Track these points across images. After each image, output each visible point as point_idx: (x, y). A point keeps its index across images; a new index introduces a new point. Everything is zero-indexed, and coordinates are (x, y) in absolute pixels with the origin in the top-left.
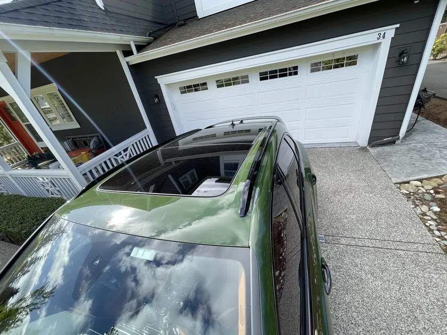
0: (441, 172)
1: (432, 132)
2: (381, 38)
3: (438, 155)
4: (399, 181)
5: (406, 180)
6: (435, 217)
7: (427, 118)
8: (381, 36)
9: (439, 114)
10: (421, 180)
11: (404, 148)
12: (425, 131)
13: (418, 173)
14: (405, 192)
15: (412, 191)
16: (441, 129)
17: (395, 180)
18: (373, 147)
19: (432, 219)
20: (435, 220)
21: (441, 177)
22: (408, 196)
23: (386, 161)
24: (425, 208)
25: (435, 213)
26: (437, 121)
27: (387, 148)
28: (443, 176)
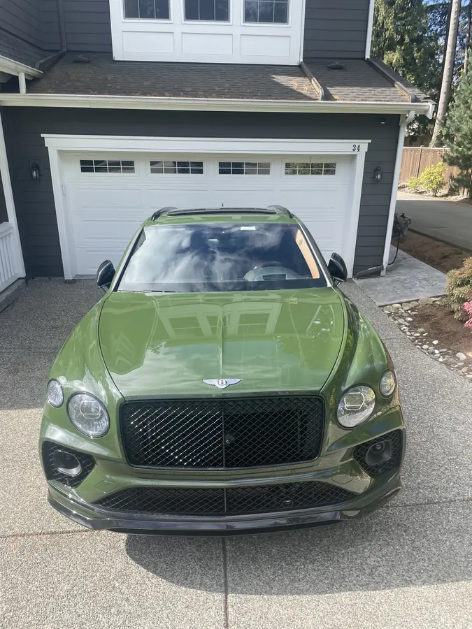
0: (418, 296)
1: (417, 268)
2: (356, 150)
3: (418, 285)
4: (382, 304)
5: (388, 303)
6: (408, 324)
7: (414, 256)
8: (356, 148)
9: (425, 251)
10: (401, 303)
11: (389, 279)
12: (411, 267)
13: (400, 299)
14: (387, 312)
15: (393, 311)
16: (424, 265)
17: (378, 304)
18: (358, 278)
19: (406, 326)
20: (408, 326)
21: (417, 300)
22: (389, 315)
23: (371, 290)
24: (401, 321)
25: (409, 322)
26: (423, 259)
27: (373, 280)
28: (418, 300)
